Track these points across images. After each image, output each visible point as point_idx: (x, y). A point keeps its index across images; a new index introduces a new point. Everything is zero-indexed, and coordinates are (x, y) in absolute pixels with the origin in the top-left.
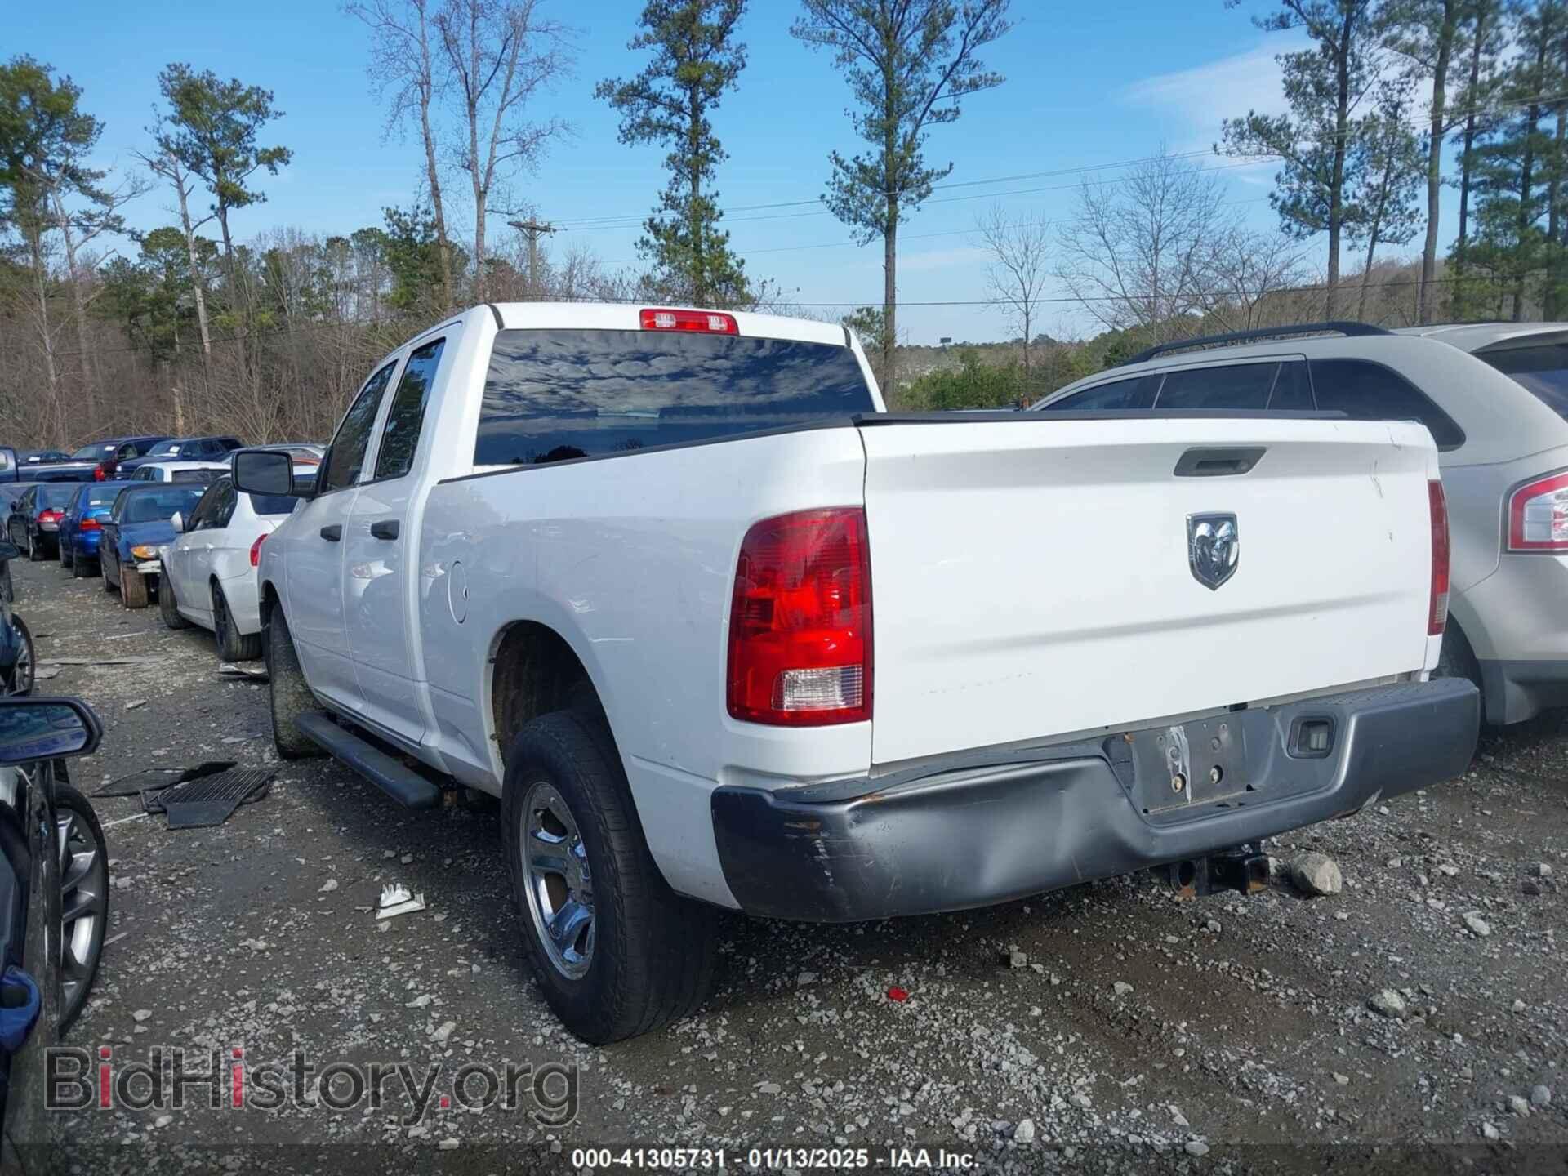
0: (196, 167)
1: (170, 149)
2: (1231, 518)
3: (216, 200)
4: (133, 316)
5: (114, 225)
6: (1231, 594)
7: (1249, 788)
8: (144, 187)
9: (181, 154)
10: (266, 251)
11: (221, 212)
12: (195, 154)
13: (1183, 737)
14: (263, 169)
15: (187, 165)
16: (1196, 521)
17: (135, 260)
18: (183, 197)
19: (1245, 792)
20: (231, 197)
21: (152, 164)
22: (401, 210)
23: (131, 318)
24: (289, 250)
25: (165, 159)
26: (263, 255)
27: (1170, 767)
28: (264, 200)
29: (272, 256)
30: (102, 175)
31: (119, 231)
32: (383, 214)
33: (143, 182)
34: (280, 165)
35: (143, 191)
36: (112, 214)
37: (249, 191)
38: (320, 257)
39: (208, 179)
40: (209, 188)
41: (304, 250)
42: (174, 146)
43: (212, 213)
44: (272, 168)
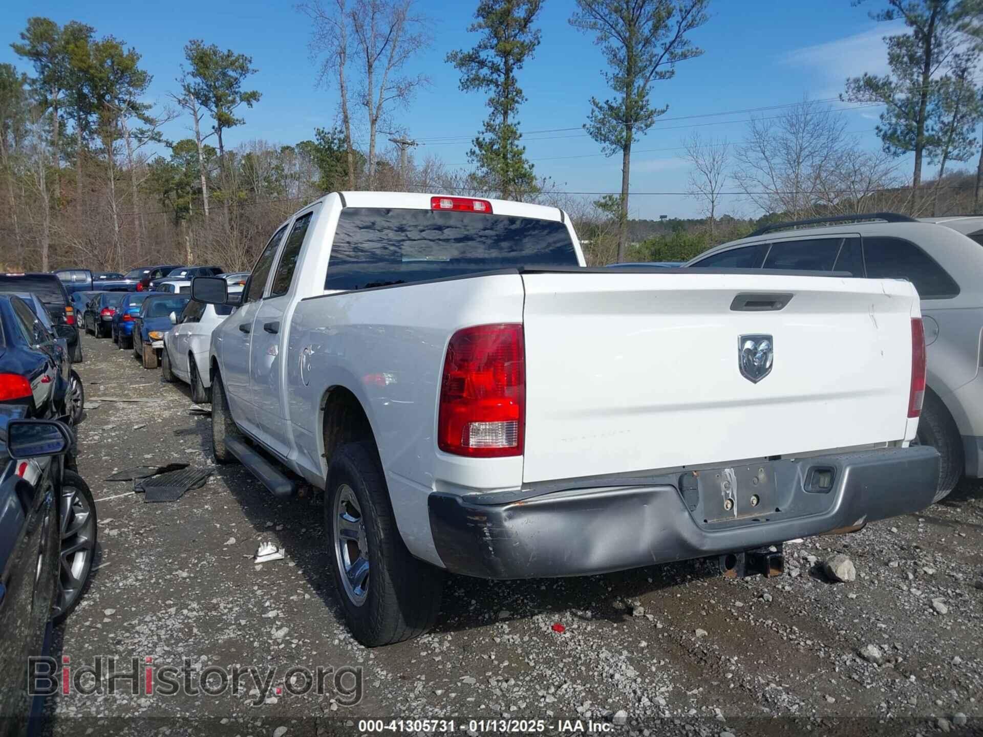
0: (205, 103)
1: (190, 92)
2: (769, 338)
3: (216, 123)
4: (166, 192)
5: (157, 138)
6: (766, 386)
7: (777, 510)
8: (175, 114)
9: (197, 95)
10: (245, 154)
11: (218, 130)
12: (205, 95)
13: (733, 475)
14: (244, 104)
15: (200, 101)
16: (744, 339)
17: (169, 159)
18: (197, 121)
19: (773, 512)
20: (224, 122)
21: (179, 102)
22: (326, 131)
23: (165, 194)
24: (259, 154)
25: (187, 98)
26: (243, 157)
27: (723, 494)
28: (244, 123)
29: (249, 157)
30: (150, 107)
31: (159, 141)
32: (315, 132)
33: (174, 112)
34: (254, 102)
35: (173, 117)
36: (156, 131)
37: (235, 118)
38: (277, 158)
39: (212, 111)
40: (212, 116)
41: (268, 154)
42: (192, 90)
43: (213, 131)
44: (250, 104)
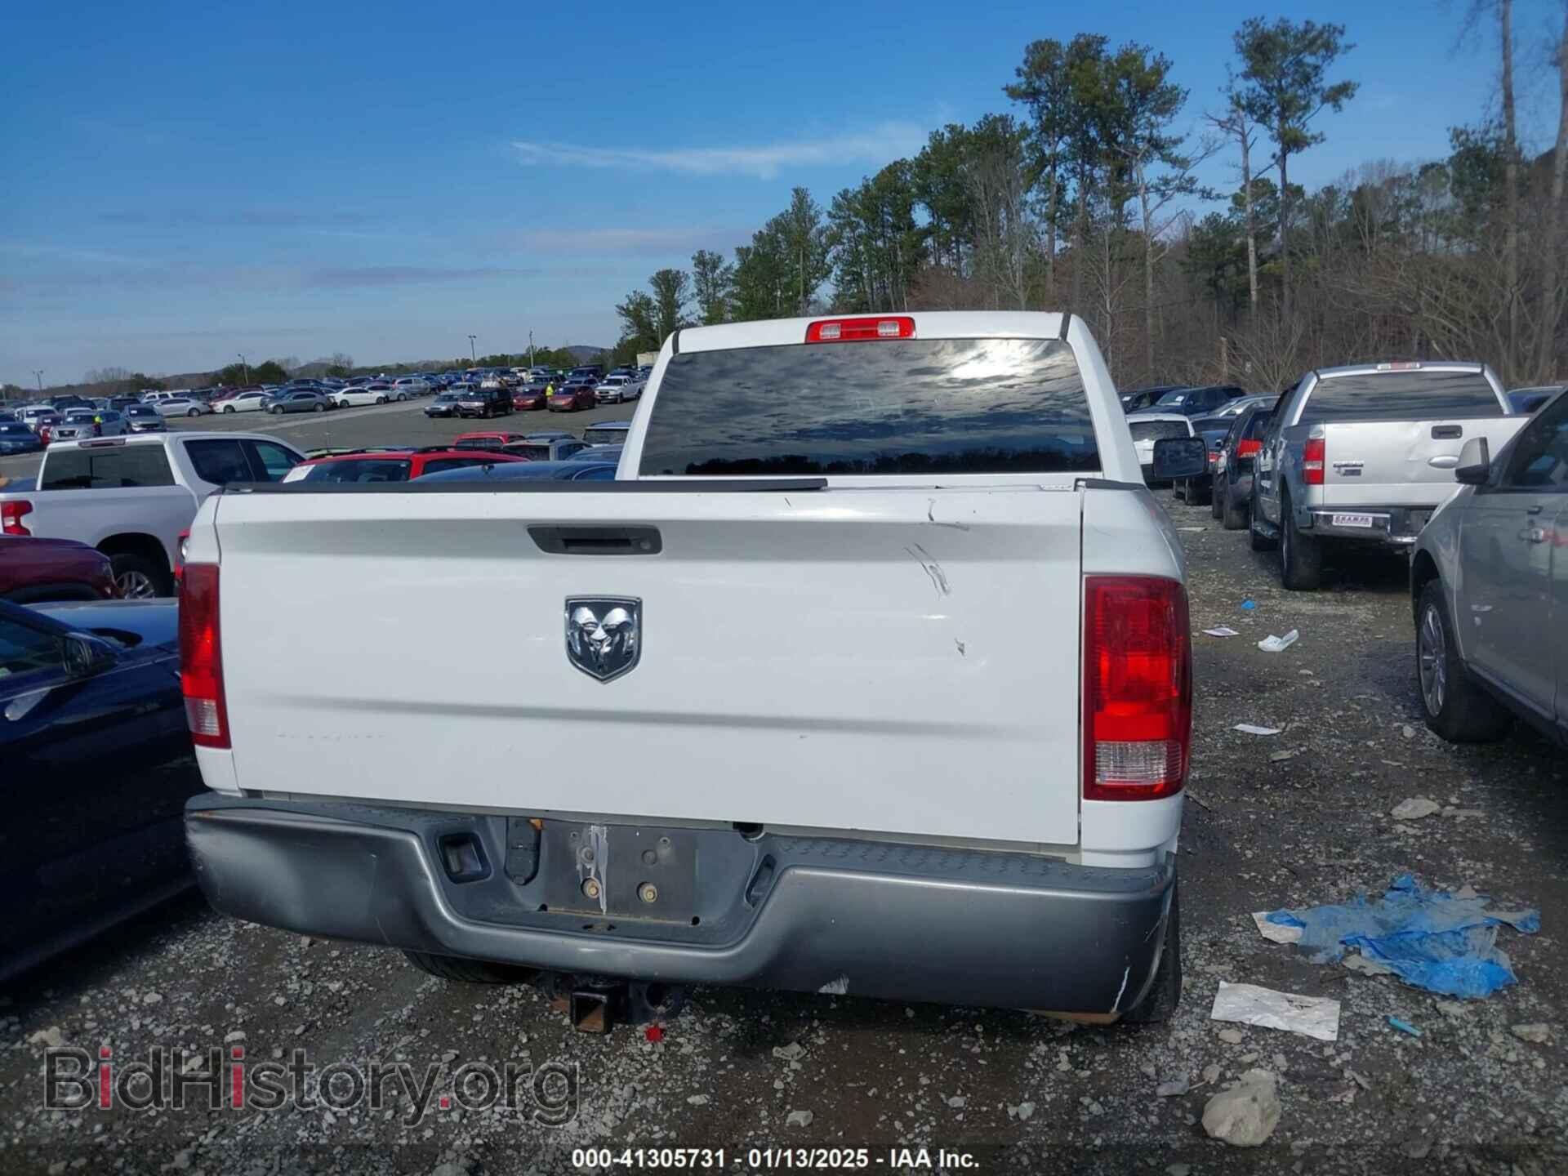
0: (1261, 120)
1: (1238, 104)
2: (633, 606)
3: (1277, 148)
4: (1220, 267)
5: (1187, 187)
6: (622, 691)
7: (696, 921)
8: (1217, 145)
9: (1250, 108)
10: (1354, 189)
11: (1281, 160)
12: (1264, 106)
13: (603, 839)
14: (1328, 106)
15: (1255, 117)
16: (573, 606)
17: (1226, 214)
18: (1246, 150)
19: (688, 923)
20: (1292, 142)
21: (1221, 124)
22: (1470, 130)
23: (1217, 269)
24: (1377, 183)
25: (1234, 116)
26: (1351, 193)
27: (579, 867)
28: (1323, 140)
29: (1359, 194)
30: (1181, 140)
31: (1191, 192)
32: (1448, 135)
33: (1215, 142)
34: (1344, 101)
35: (1215, 150)
36: (1186, 176)
37: (1309, 134)
39: (1271, 129)
40: (1272, 137)
42: (1244, 102)
43: (1273, 161)
44: (1337, 106)
